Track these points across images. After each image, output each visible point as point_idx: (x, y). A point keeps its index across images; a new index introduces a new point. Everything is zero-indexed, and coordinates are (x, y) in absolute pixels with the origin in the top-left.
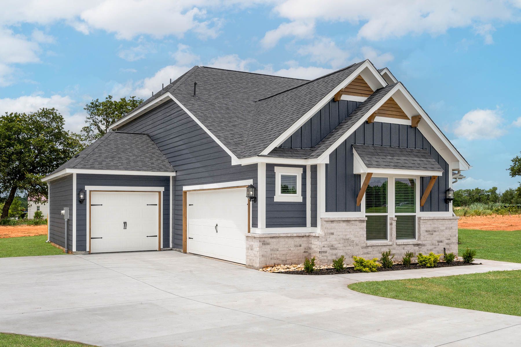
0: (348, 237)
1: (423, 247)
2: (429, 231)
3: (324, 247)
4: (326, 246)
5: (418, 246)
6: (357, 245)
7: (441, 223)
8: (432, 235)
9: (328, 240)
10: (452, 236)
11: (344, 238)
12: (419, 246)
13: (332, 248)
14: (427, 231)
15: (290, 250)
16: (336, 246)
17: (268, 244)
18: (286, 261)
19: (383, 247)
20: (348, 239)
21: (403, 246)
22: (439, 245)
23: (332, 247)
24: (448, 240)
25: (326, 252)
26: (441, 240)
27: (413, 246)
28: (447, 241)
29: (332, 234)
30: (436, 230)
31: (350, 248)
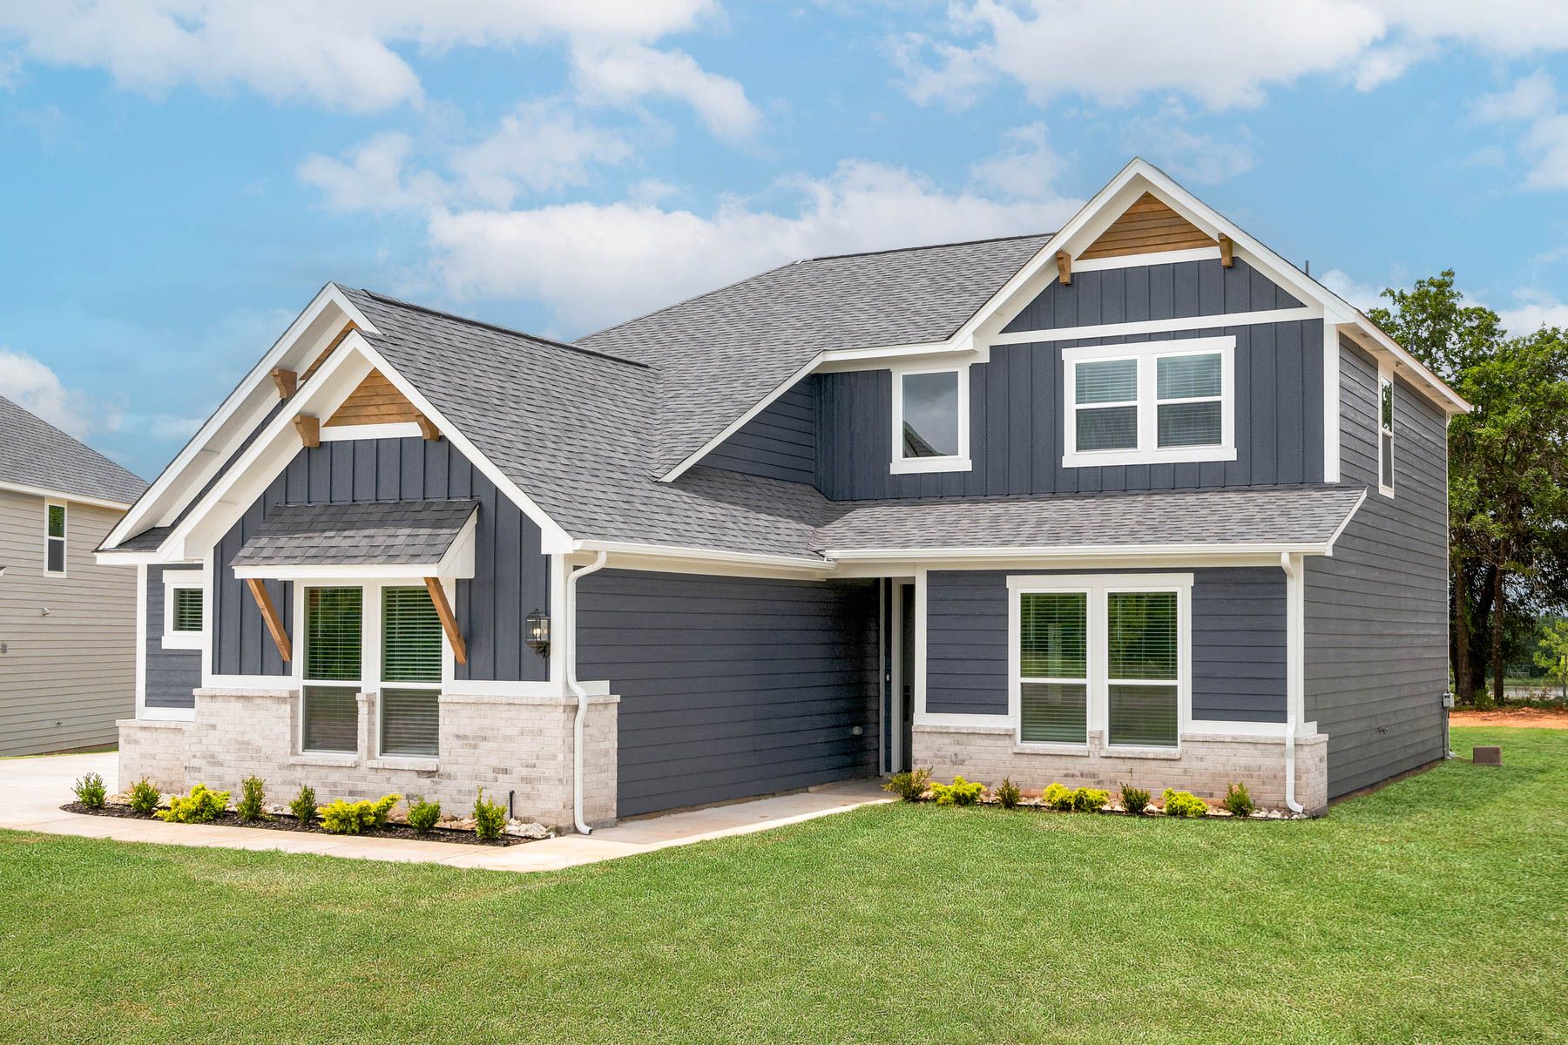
0: (247, 737)
1: (445, 782)
2: (466, 737)
3: (194, 756)
4: (198, 754)
5: (430, 777)
6: (268, 758)
7: (505, 715)
8: (476, 748)
9: (204, 742)
10: (540, 757)
11: (240, 739)
12: (434, 777)
13: (212, 762)
14: (458, 737)
15: (178, 759)
16: (221, 758)
17: (136, 742)
18: (171, 784)
19: (333, 770)
20: (248, 743)
21: (387, 774)
22: (496, 780)
23: (213, 760)
24: (527, 767)
25: (199, 770)
26: (503, 766)
27: (415, 775)
28: (525, 772)
29: (213, 727)
30: (489, 734)
31: (251, 764)
